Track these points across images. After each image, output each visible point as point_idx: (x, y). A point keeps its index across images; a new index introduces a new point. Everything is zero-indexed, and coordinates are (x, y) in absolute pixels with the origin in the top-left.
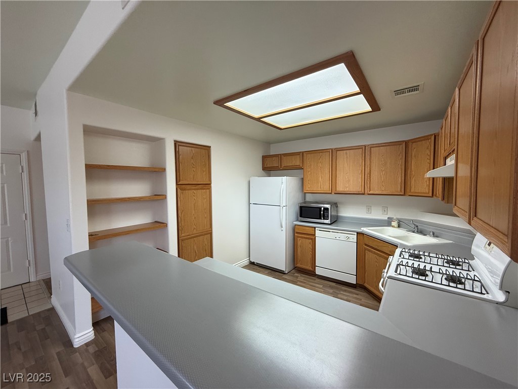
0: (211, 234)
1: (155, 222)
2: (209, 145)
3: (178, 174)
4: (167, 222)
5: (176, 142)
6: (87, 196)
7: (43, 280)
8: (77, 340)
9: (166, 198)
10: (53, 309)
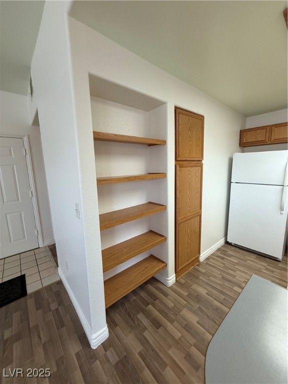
0: (200, 216)
1: (149, 202)
2: (203, 115)
3: (177, 148)
4: (167, 204)
5: (176, 108)
6: (97, 174)
7: (48, 246)
8: (94, 341)
9: (166, 176)
10: (60, 283)
